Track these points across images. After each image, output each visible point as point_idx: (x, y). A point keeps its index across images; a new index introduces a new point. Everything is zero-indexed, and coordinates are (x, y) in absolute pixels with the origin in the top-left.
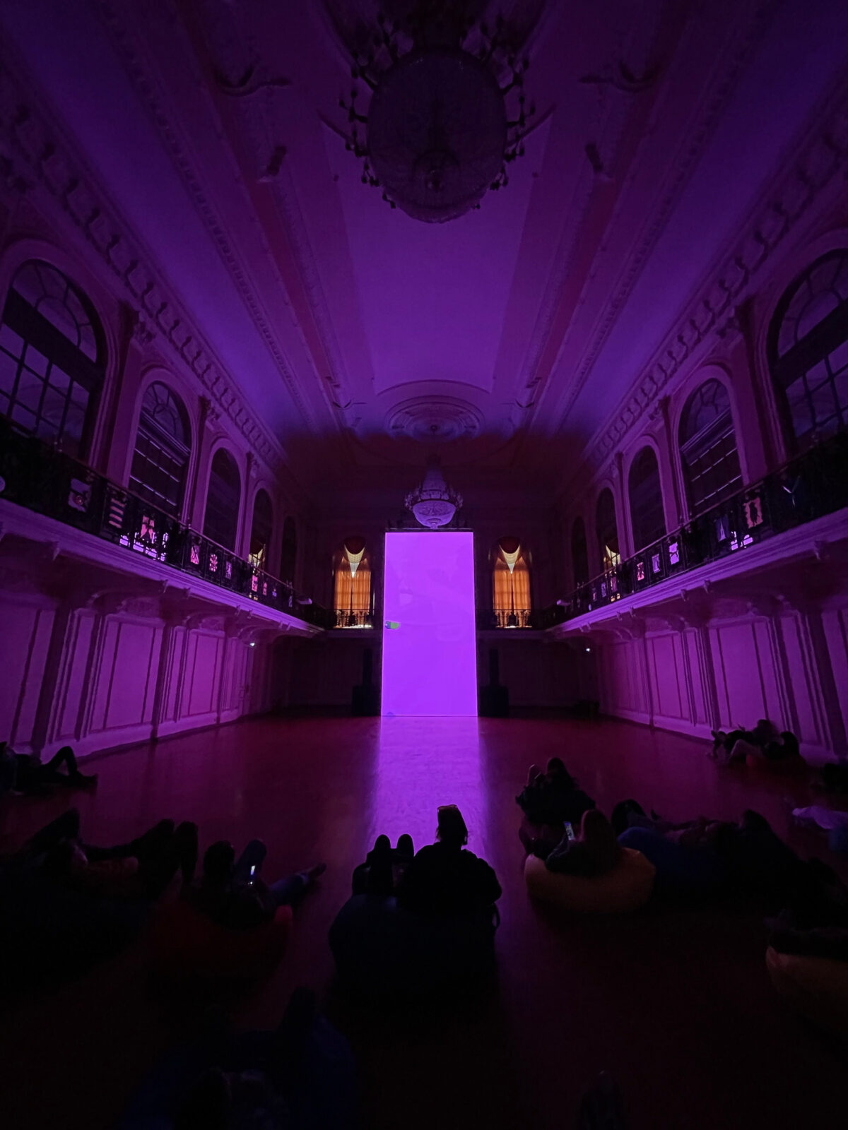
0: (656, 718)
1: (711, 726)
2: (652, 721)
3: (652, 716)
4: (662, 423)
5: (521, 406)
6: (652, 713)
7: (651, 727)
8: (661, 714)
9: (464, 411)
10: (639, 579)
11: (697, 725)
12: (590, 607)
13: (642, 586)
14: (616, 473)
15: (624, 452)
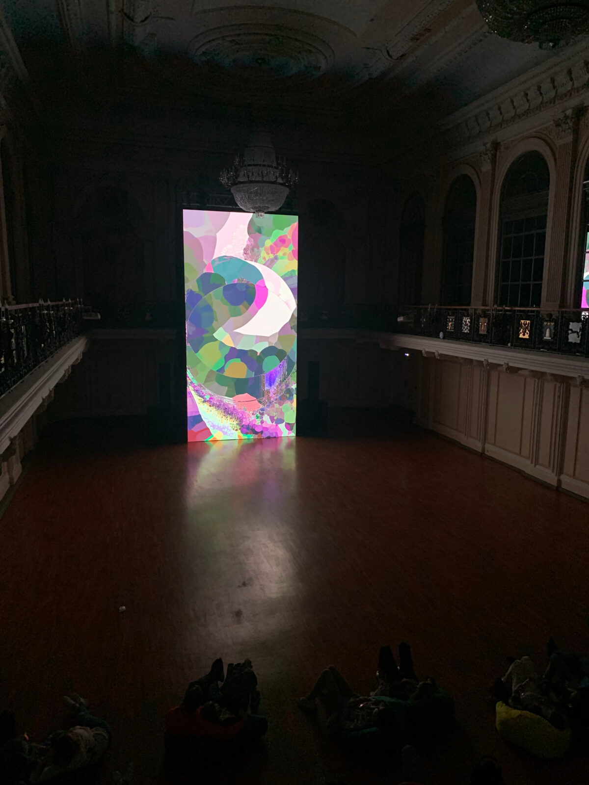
0: (487, 446)
1: (553, 471)
2: (484, 449)
3: (484, 444)
4: (570, 139)
5: (391, 57)
6: (485, 441)
7: (482, 455)
8: (494, 444)
9: (313, 50)
10: (521, 336)
11: (537, 466)
12: (441, 335)
13: (524, 345)
14: (487, 167)
15: (502, 143)
